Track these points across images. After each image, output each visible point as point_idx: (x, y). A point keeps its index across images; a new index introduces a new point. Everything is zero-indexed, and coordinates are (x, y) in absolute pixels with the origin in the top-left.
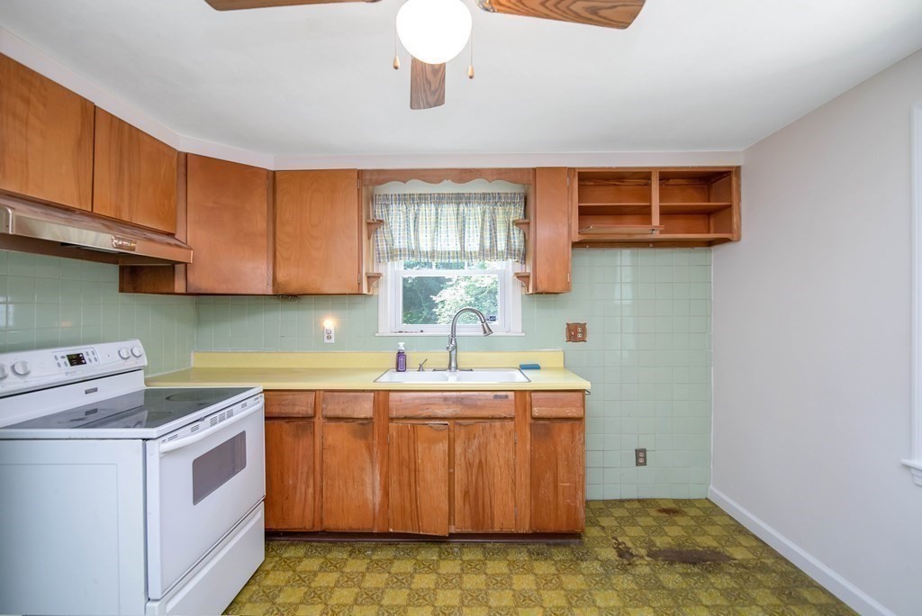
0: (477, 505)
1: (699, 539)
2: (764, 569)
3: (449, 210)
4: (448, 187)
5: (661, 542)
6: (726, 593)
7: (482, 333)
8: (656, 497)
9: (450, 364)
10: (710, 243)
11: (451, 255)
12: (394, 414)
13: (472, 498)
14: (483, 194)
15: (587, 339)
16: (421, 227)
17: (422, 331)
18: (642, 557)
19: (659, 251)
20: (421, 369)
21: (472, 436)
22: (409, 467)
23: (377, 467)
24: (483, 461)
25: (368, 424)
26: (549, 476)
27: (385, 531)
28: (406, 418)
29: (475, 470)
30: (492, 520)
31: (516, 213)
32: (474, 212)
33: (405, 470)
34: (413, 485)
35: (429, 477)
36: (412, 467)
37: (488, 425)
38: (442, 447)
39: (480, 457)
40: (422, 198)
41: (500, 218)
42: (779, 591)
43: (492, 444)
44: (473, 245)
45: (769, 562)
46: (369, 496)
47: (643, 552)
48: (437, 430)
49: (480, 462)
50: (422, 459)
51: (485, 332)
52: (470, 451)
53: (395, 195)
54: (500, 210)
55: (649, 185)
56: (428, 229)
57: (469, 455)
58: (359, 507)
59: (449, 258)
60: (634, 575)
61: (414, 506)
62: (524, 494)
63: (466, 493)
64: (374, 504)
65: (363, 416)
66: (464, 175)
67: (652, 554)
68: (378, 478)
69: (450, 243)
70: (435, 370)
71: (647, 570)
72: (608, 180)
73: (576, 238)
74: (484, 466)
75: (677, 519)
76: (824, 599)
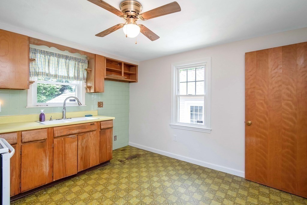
0: (85, 160)
1: (133, 153)
2: (146, 154)
3: (62, 61)
4: (66, 53)
5: (127, 156)
6: (144, 160)
7: (78, 105)
8: (119, 148)
9: (63, 117)
10: (130, 82)
11: (63, 77)
12: (56, 135)
13: (83, 159)
14: (75, 58)
15: (103, 106)
16: (51, 65)
17: (47, 105)
18: (125, 160)
19: (123, 83)
20: (51, 119)
21: (84, 138)
22: (62, 154)
23: (48, 158)
24: (87, 145)
25: (44, 141)
26: (105, 145)
27: (51, 181)
28: (61, 136)
29: (85, 149)
30: (89, 164)
31: (86, 66)
32: (72, 63)
33: (61, 155)
34: (64, 160)
35: (70, 155)
36: (64, 153)
37: (88, 133)
38: (75, 143)
39: (86, 144)
40: (51, 54)
41: (80, 67)
42: (151, 156)
43: (90, 140)
44: (71, 75)
45: (147, 152)
46: (45, 170)
47: (125, 159)
48: (74, 138)
49: (86, 146)
50: (68, 150)
51: (79, 105)
52: (83, 143)
53: (40, 50)
54: (80, 64)
55: (121, 66)
56: (54, 66)
57: (83, 145)
58: (40, 176)
59: (62, 78)
60: (127, 164)
61: (64, 167)
62: (98, 153)
63: (82, 158)
64: (46, 173)
65: (43, 139)
66: (73, 51)
67: (127, 159)
68: (48, 162)
69: (63, 73)
70: (57, 120)
71: (128, 162)
72: (109, 61)
73: (106, 77)
74: (87, 147)
75: (126, 151)
76: (157, 155)
